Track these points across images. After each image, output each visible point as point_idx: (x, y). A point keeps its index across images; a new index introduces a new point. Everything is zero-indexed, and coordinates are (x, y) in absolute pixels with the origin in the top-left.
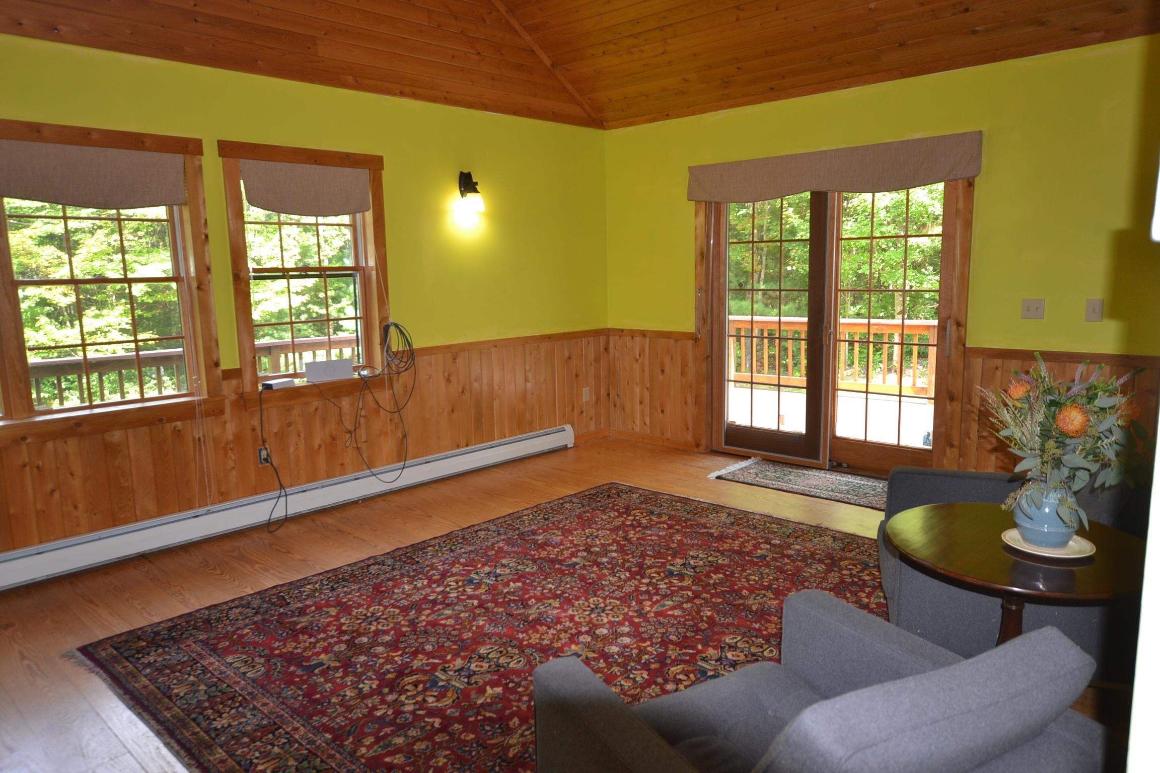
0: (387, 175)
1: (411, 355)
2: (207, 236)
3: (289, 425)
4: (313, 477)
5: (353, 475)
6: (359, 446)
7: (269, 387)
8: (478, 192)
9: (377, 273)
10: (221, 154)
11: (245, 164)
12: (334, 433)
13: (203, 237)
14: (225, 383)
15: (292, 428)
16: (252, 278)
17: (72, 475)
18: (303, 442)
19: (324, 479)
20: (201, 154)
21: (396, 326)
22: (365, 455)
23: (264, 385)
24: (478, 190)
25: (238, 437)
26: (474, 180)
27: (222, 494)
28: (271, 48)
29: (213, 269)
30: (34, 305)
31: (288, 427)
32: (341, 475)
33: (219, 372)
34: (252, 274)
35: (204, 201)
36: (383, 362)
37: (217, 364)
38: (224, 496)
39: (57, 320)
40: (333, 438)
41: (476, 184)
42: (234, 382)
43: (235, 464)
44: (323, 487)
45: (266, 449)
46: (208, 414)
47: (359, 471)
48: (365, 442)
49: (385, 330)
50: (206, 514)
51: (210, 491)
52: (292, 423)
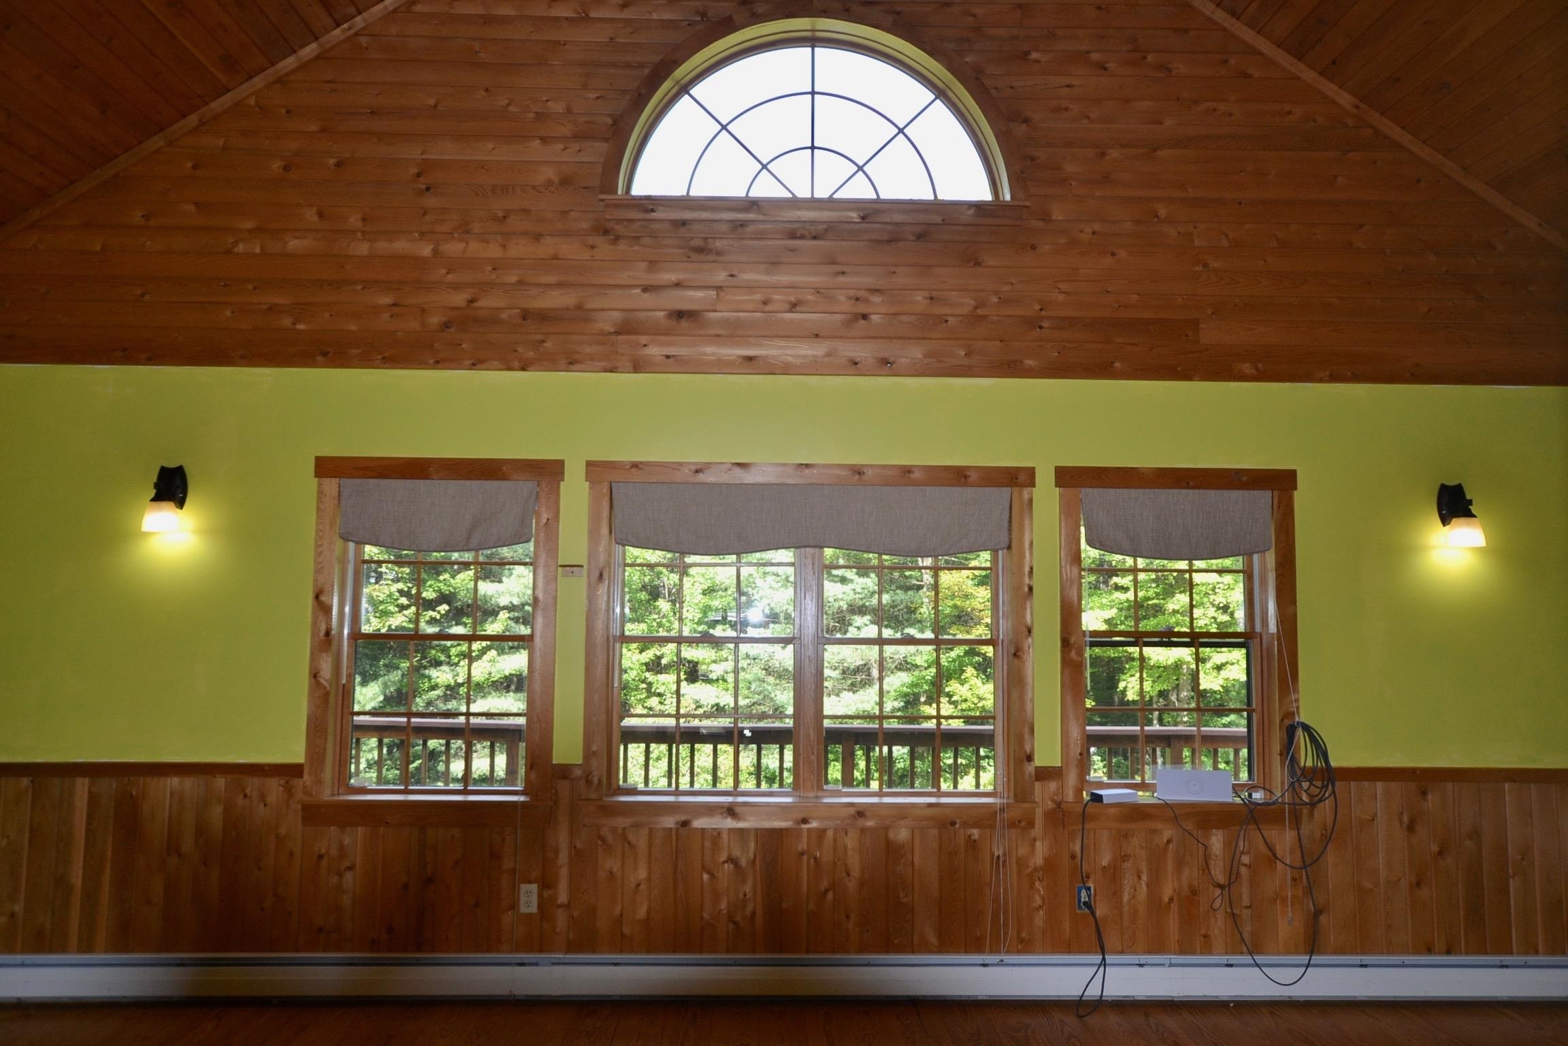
0: (1301, 498)
1: (1328, 775)
2: (1031, 589)
3: (1125, 858)
4: (1157, 945)
5: (1224, 959)
6: (1235, 911)
7: (1097, 798)
8: (1474, 516)
9: (1279, 644)
10: (1059, 484)
11: (1090, 494)
12: (1195, 883)
13: (1026, 589)
14: (1037, 785)
15: (1126, 865)
16: (1088, 643)
17: (848, 875)
18: (1145, 888)
19: (1175, 954)
20: (1033, 485)
21: (1306, 728)
22: (1247, 929)
23: (1093, 794)
24: (1474, 512)
25: (1050, 865)
26: (1468, 497)
27: (1021, 940)
28: (1134, 345)
29: (1035, 631)
30: (962, 654)
31: (1124, 861)
32: (1202, 953)
33: (1030, 769)
34: (1088, 639)
35: (1031, 544)
36: (1283, 783)
37: (1030, 758)
38: (1025, 945)
39: (984, 672)
40: (1194, 892)
41: (1470, 502)
42: (1053, 786)
43: (1043, 901)
44: (1171, 965)
45: (1088, 889)
46: (1013, 824)
47: (1234, 953)
48: (1247, 907)
49: (1291, 731)
50: (997, 965)
51: (1006, 934)
52: (1130, 856)
